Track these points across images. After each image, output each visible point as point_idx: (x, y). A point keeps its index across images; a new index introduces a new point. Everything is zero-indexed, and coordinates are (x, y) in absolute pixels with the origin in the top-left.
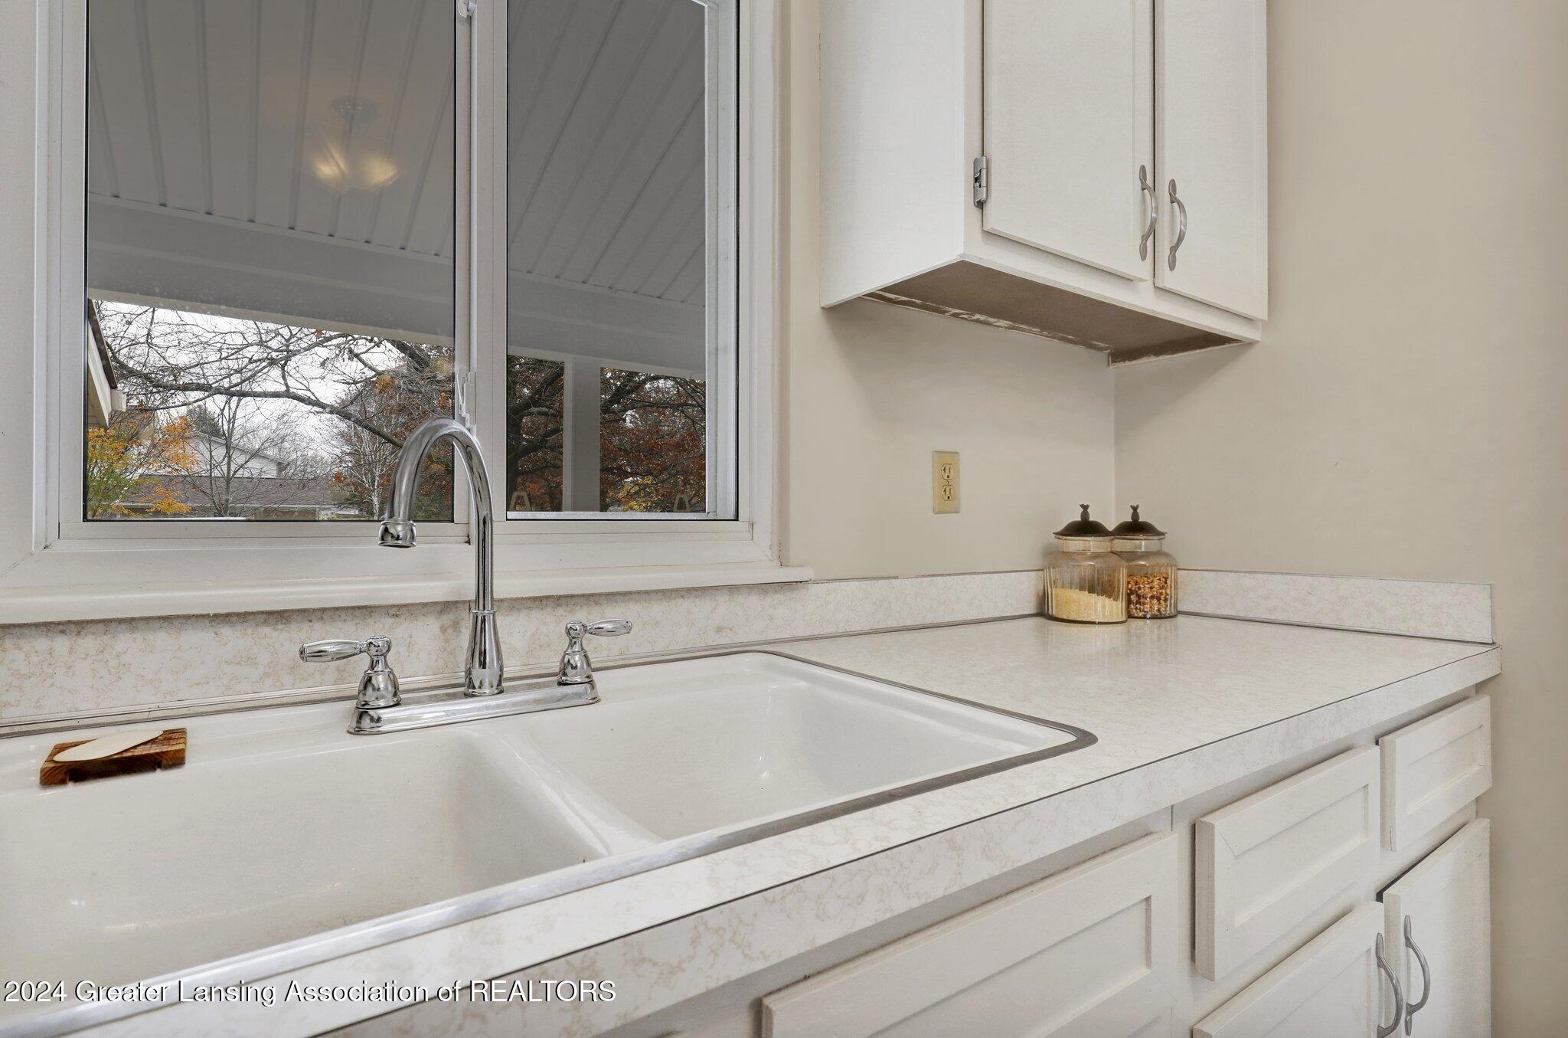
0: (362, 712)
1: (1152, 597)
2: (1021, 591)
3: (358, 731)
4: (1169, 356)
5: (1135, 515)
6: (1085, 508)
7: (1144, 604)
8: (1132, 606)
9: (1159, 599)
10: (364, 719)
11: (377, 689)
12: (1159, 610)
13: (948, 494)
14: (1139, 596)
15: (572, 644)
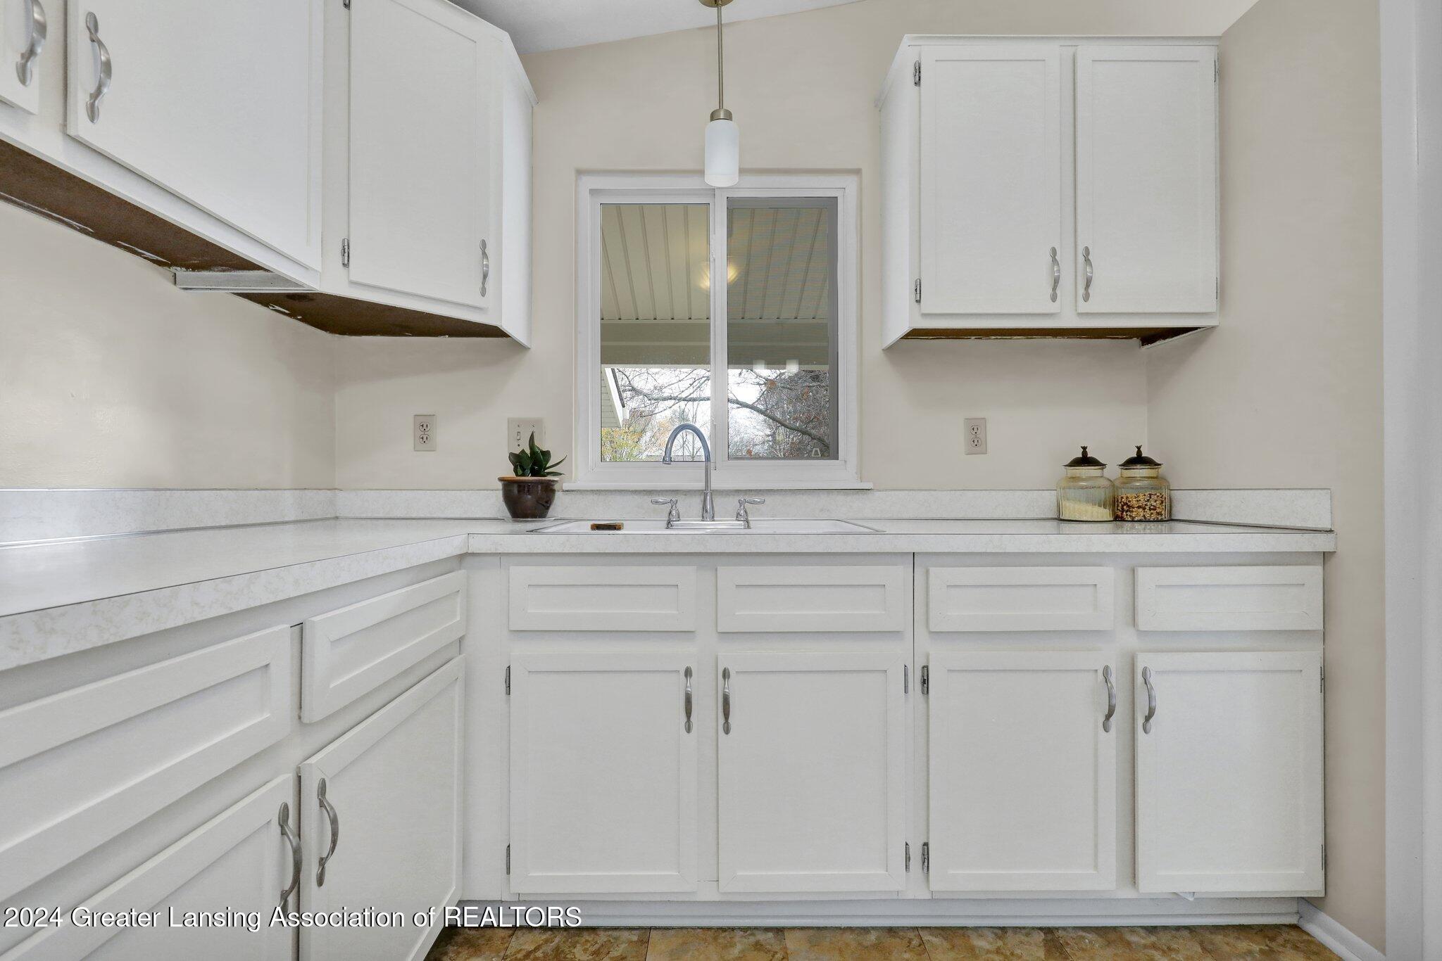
0: (669, 523)
1: (1139, 507)
2: (1045, 502)
3: (667, 528)
4: (1171, 339)
5: (1139, 452)
6: (1084, 448)
7: (1133, 512)
8: (1125, 513)
9: (1144, 509)
10: (669, 525)
11: (673, 516)
12: (1144, 516)
13: (976, 443)
14: (1128, 506)
15: (741, 506)
